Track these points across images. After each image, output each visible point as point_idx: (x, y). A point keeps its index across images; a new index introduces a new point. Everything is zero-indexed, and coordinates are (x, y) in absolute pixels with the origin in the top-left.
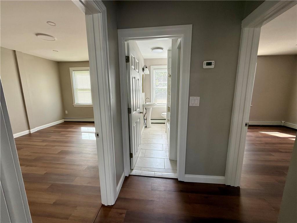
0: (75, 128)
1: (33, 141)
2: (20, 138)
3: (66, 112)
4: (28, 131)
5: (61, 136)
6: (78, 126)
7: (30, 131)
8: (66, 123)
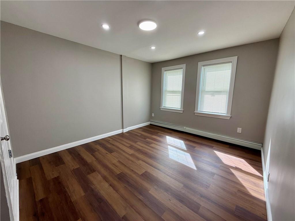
0: (160, 136)
1: (122, 144)
2: (115, 136)
3: (153, 115)
4: (122, 130)
5: (146, 145)
6: (163, 134)
7: (123, 131)
8: (151, 126)
